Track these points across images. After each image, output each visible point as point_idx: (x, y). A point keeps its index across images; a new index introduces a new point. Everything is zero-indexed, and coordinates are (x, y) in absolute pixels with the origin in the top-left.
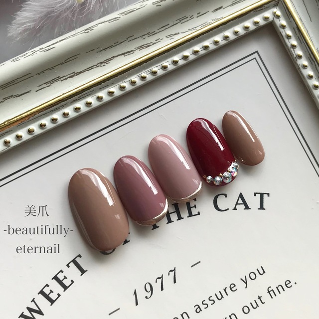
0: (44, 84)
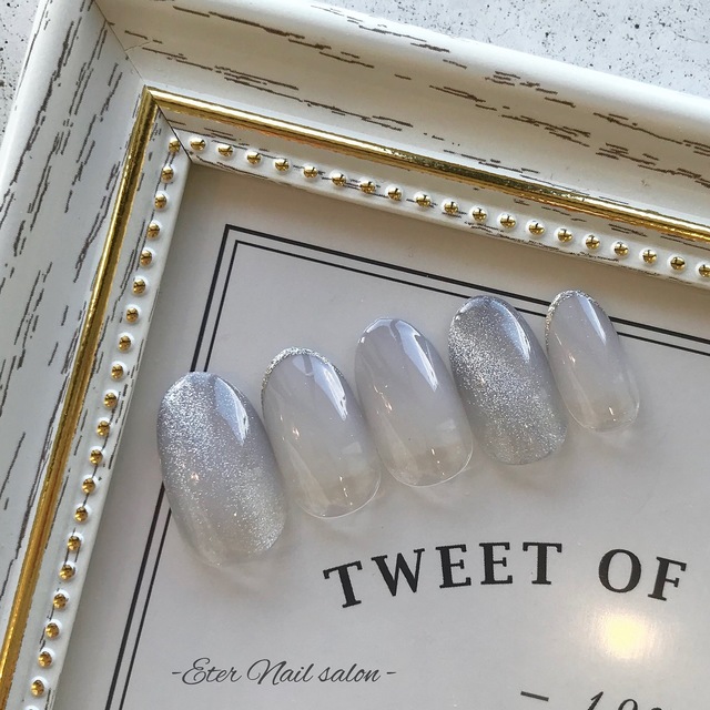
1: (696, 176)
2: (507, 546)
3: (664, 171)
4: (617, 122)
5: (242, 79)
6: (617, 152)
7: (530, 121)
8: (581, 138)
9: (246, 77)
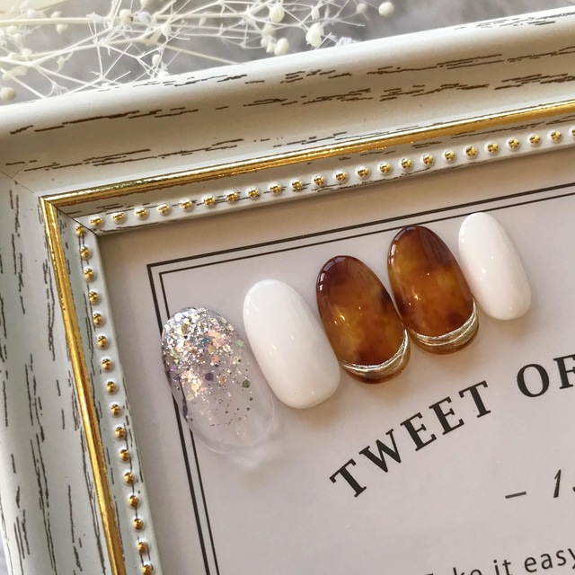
0: (513, 80)
1: (456, 85)
2: (448, 400)
3: (432, 92)
4: (386, 72)
5: (107, 161)
6: (394, 93)
7: (324, 99)
8: (365, 95)
9: (109, 158)
